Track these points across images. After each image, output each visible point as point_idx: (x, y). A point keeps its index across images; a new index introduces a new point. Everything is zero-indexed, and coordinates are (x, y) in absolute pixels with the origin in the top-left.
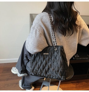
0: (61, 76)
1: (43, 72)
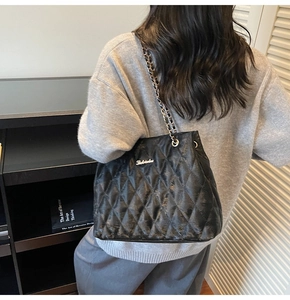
0: (202, 226)
1: (140, 223)
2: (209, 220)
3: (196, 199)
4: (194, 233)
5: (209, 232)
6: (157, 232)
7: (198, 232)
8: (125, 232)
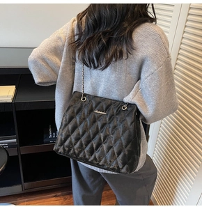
0: (124, 164)
1: (85, 150)
2: (130, 161)
3: (126, 146)
4: (118, 167)
5: (127, 169)
6: (95, 159)
7: (121, 167)
8: (74, 152)
